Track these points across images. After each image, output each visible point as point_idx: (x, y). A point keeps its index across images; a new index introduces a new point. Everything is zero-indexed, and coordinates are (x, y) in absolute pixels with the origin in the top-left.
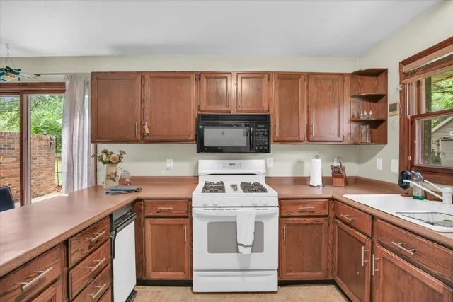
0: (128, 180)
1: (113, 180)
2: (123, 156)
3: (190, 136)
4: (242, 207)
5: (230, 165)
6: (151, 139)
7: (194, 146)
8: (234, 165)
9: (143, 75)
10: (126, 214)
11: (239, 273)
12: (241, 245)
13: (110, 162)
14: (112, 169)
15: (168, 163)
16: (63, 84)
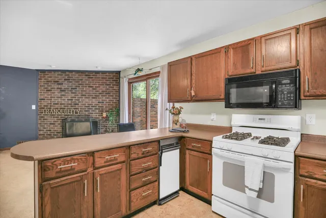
0: (184, 125)
1: (176, 124)
2: (182, 110)
3: (221, 96)
4: (252, 155)
5: (260, 119)
6: (197, 99)
7: (223, 104)
8: (264, 119)
9: (191, 58)
10: (173, 144)
11: (249, 212)
12: (247, 187)
13: (174, 114)
14: (176, 118)
15: (212, 115)
16: (159, 72)
